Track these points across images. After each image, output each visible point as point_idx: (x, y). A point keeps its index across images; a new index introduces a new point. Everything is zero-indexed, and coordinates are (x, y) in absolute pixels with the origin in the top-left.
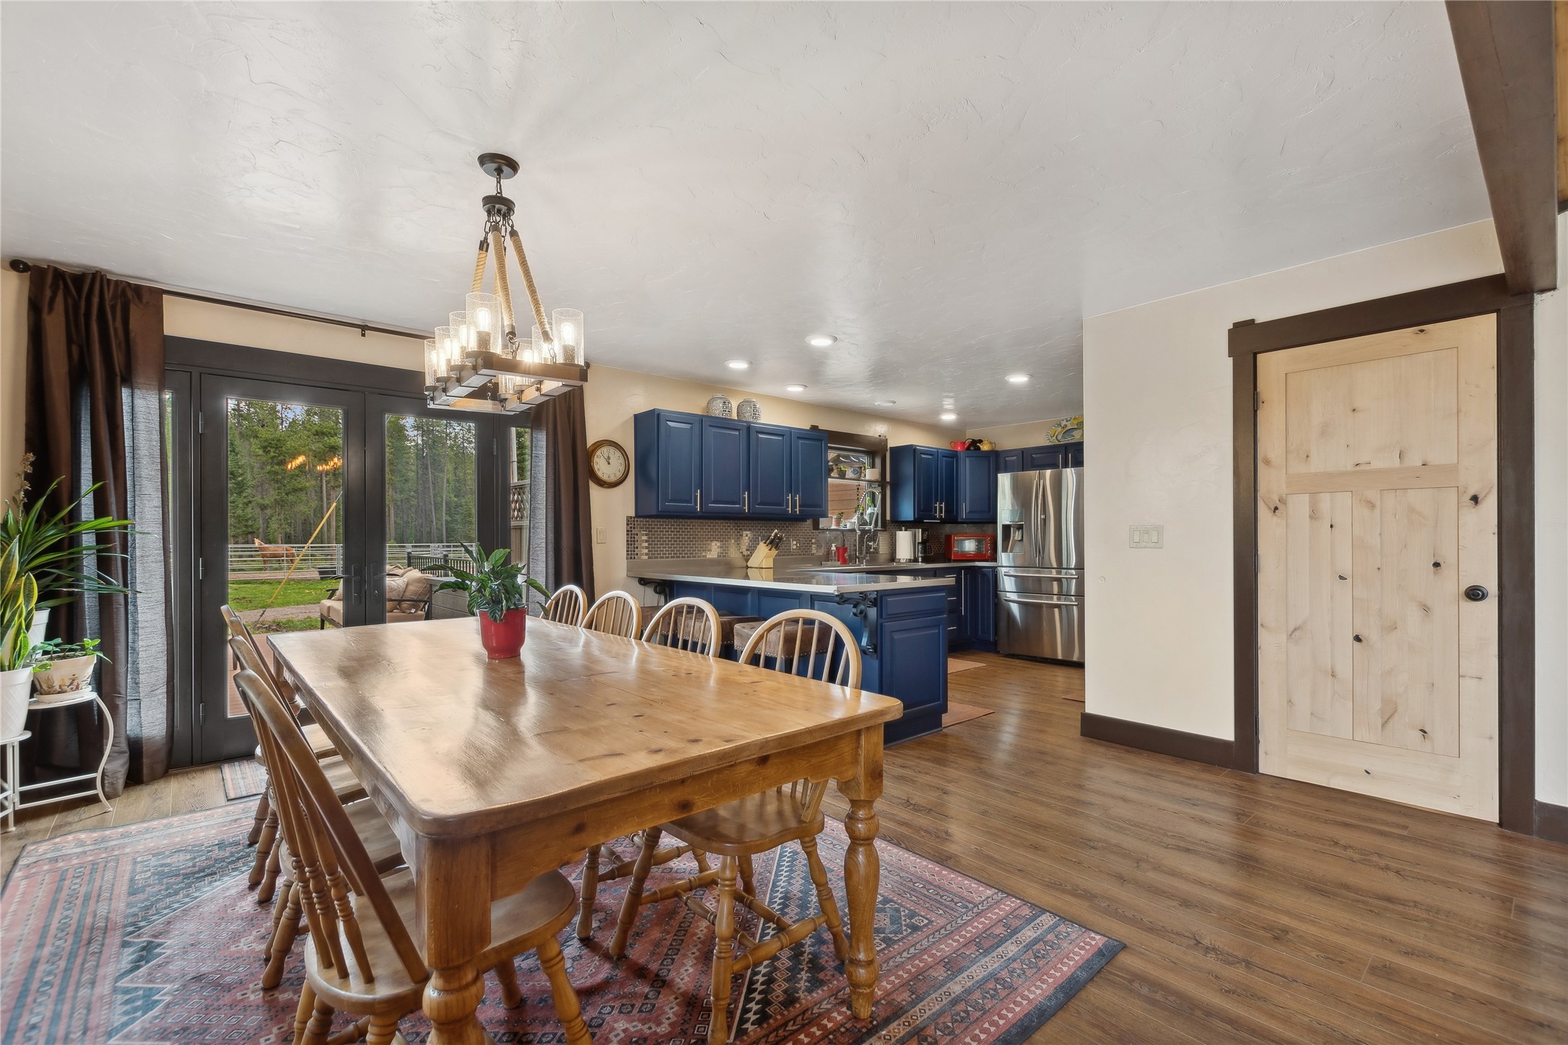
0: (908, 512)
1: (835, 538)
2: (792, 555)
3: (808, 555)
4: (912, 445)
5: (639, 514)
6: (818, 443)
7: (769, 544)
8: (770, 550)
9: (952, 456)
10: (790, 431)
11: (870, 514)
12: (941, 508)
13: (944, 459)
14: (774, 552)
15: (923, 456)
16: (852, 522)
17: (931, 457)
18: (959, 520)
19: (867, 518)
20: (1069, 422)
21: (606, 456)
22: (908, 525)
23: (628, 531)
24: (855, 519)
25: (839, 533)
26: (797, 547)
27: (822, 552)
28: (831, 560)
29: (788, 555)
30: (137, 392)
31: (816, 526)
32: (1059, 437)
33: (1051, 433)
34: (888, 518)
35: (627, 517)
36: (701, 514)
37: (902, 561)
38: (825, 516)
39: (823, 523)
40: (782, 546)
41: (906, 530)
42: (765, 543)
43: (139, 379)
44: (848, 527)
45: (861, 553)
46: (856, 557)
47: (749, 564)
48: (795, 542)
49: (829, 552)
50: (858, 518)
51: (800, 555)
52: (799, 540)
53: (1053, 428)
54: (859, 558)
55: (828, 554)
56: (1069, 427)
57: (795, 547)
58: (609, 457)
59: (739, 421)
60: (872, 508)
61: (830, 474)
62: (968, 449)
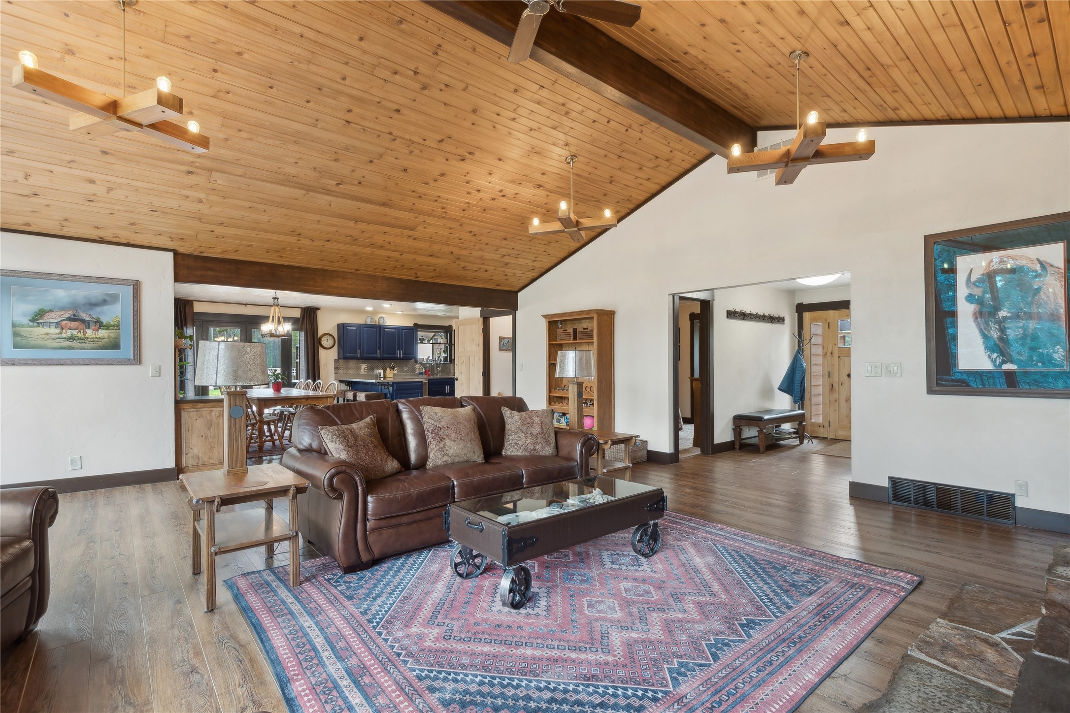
5: (339, 358)
8: (391, 371)
10: (399, 327)
23: (335, 364)
26: (408, 370)
30: (188, 329)
35: (335, 359)
42: (389, 368)
43: (188, 325)
52: (408, 367)
58: (327, 339)
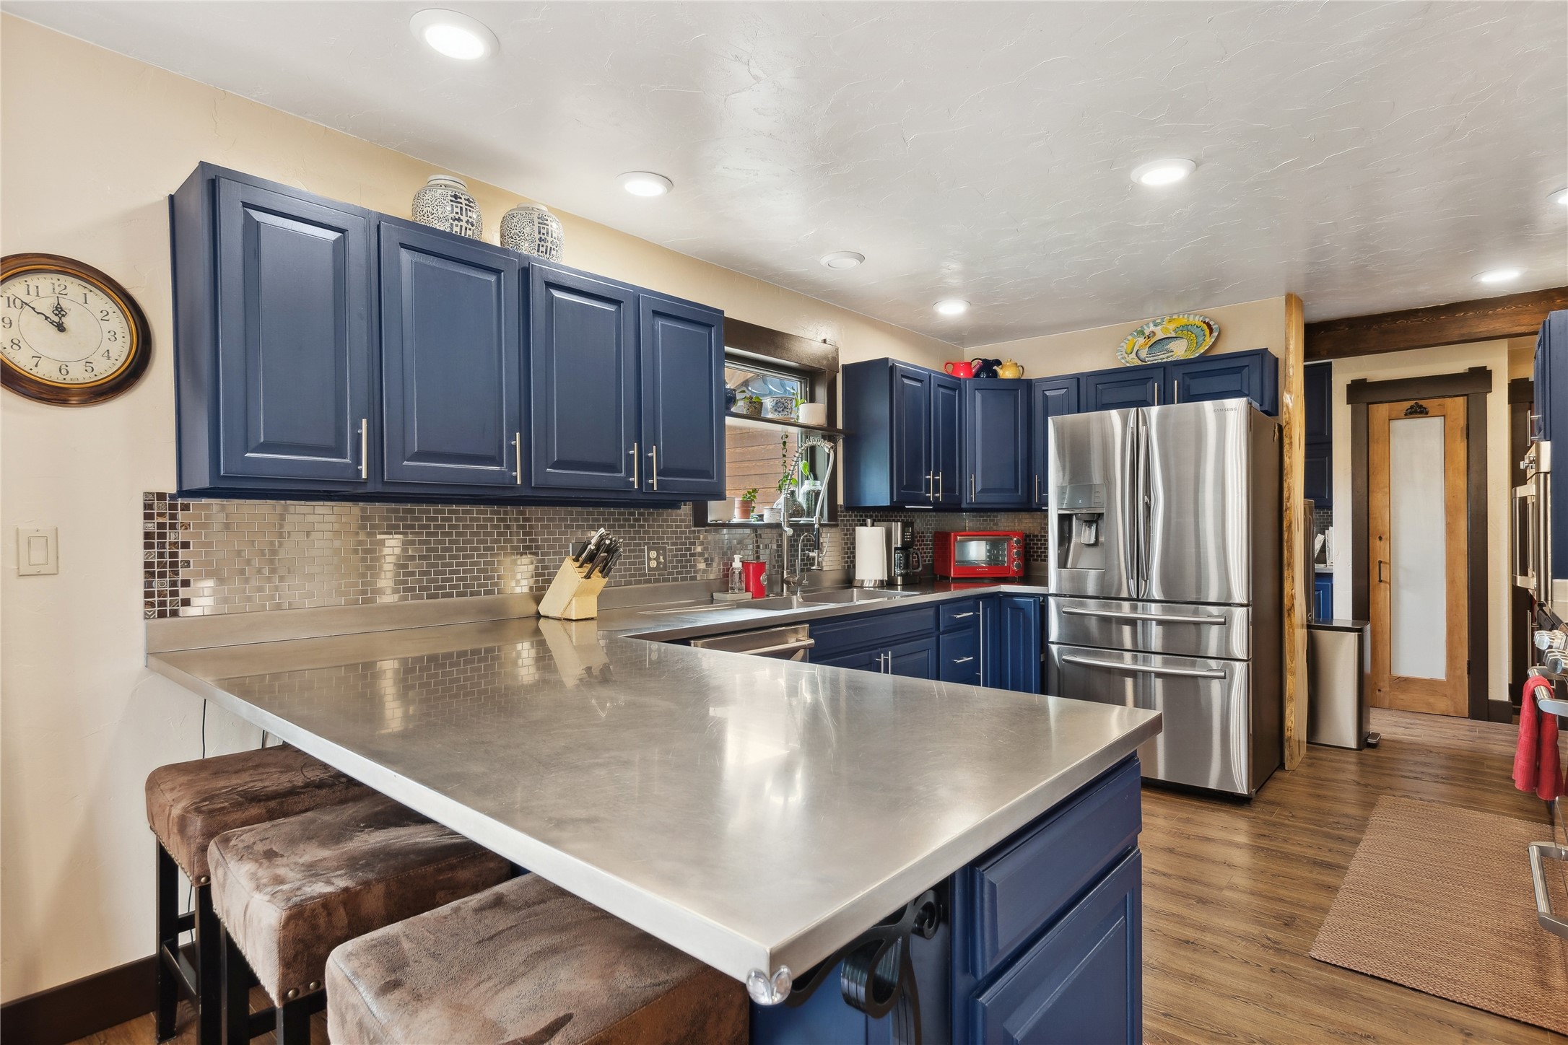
0: (878, 489)
1: (740, 542)
2: (648, 581)
3: (684, 579)
4: (886, 360)
5: (185, 488)
6: (704, 331)
7: (585, 561)
8: (588, 576)
9: (953, 385)
10: (637, 295)
11: (808, 493)
12: (936, 482)
13: (941, 390)
14: (598, 581)
15: (906, 381)
16: (771, 511)
17: (918, 384)
18: (964, 506)
19: (801, 499)
20: (1159, 327)
21: (46, 306)
22: (878, 514)
23: (148, 535)
24: (780, 502)
25: (747, 531)
26: (659, 563)
27: (714, 574)
28: (733, 589)
29: (639, 582)
31: (700, 518)
32: (1143, 354)
33: (1126, 346)
34: (840, 501)
35: (146, 494)
36: (370, 488)
37: (866, 584)
38: (720, 495)
39: (715, 511)
40: (617, 567)
41: (873, 525)
42: (576, 560)
44: (767, 520)
45: (792, 572)
46: (783, 581)
47: (543, 608)
48: (653, 554)
49: (727, 573)
50: (786, 500)
51: (666, 580)
52: (664, 549)
53: (1130, 338)
54: (788, 583)
55: (726, 576)
56: (1160, 336)
57: (653, 564)
58: (59, 310)
59: (502, 250)
60: (811, 481)
61: (728, 408)
62: (977, 375)
